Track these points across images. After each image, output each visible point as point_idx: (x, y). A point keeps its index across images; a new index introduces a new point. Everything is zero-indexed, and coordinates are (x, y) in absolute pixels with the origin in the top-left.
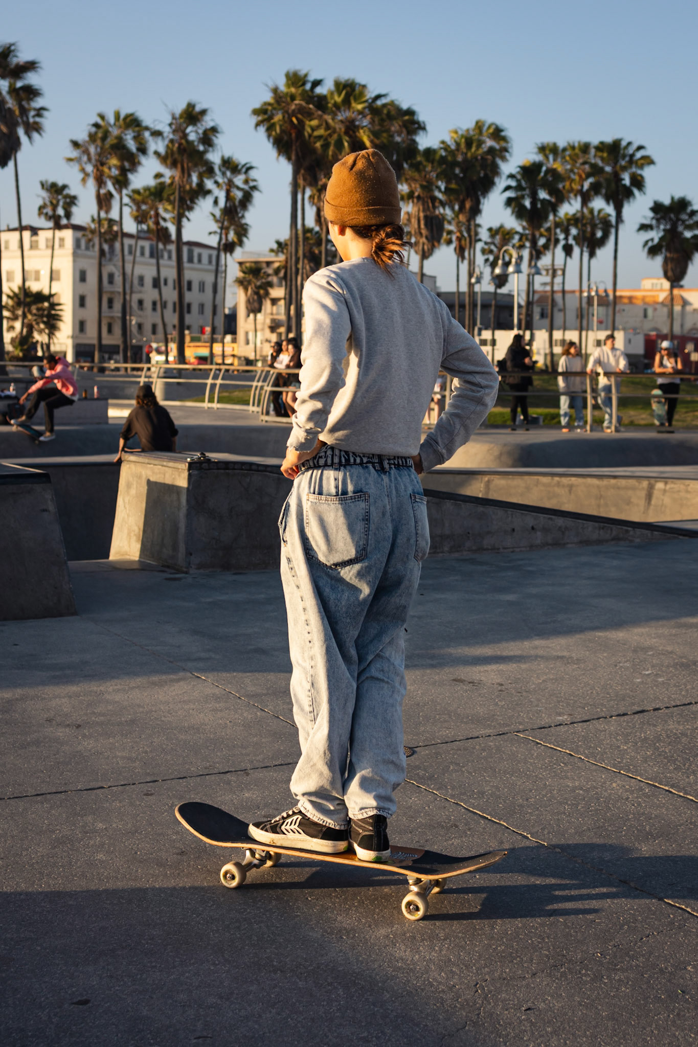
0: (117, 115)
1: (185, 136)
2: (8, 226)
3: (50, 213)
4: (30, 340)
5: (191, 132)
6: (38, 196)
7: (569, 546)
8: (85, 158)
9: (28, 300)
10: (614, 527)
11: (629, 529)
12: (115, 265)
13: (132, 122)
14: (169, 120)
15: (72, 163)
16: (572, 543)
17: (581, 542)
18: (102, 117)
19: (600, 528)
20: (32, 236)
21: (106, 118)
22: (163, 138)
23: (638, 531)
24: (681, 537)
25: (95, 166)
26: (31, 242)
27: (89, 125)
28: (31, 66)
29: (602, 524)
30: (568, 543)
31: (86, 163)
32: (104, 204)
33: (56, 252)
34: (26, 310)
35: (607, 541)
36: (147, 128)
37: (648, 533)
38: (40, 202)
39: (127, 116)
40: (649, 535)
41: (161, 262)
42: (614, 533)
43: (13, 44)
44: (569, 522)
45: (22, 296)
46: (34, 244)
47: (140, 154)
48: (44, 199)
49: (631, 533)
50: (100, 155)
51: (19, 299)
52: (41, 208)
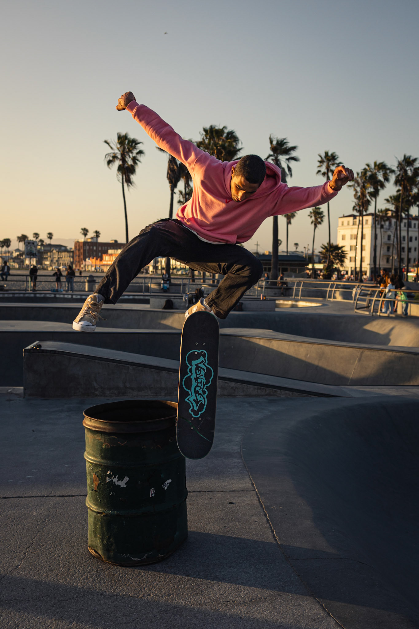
0: (375, 163)
1: (406, 171)
2: (344, 215)
3: (358, 209)
4: (332, 267)
5: (409, 169)
6: (353, 201)
7: (238, 396)
8: (356, 185)
9: (332, 249)
10: (267, 389)
11: (277, 390)
12: (391, 232)
13: (382, 167)
14: (396, 164)
15: (350, 188)
16: (240, 395)
17: (246, 395)
18: (368, 165)
19: (258, 389)
20: (354, 219)
21: (370, 166)
22: (395, 174)
23: (283, 392)
24: (312, 396)
25: (361, 189)
26: (353, 222)
27: (362, 169)
28: (294, 148)
29: (259, 387)
30: (237, 395)
31: (357, 187)
32: (365, 205)
33: (364, 226)
34: (330, 254)
35: (262, 396)
36: (389, 169)
37: (290, 393)
38: (354, 204)
39: (380, 164)
40: (291, 394)
41: (410, 229)
42: (267, 392)
43: (285, 139)
44: (238, 385)
45: (328, 248)
46: (354, 223)
47: (386, 182)
48: (355, 203)
49: (279, 392)
50: (363, 183)
51: (327, 249)
52: (354, 207)
